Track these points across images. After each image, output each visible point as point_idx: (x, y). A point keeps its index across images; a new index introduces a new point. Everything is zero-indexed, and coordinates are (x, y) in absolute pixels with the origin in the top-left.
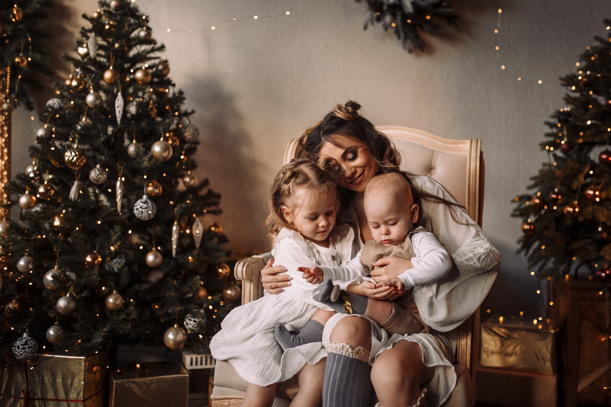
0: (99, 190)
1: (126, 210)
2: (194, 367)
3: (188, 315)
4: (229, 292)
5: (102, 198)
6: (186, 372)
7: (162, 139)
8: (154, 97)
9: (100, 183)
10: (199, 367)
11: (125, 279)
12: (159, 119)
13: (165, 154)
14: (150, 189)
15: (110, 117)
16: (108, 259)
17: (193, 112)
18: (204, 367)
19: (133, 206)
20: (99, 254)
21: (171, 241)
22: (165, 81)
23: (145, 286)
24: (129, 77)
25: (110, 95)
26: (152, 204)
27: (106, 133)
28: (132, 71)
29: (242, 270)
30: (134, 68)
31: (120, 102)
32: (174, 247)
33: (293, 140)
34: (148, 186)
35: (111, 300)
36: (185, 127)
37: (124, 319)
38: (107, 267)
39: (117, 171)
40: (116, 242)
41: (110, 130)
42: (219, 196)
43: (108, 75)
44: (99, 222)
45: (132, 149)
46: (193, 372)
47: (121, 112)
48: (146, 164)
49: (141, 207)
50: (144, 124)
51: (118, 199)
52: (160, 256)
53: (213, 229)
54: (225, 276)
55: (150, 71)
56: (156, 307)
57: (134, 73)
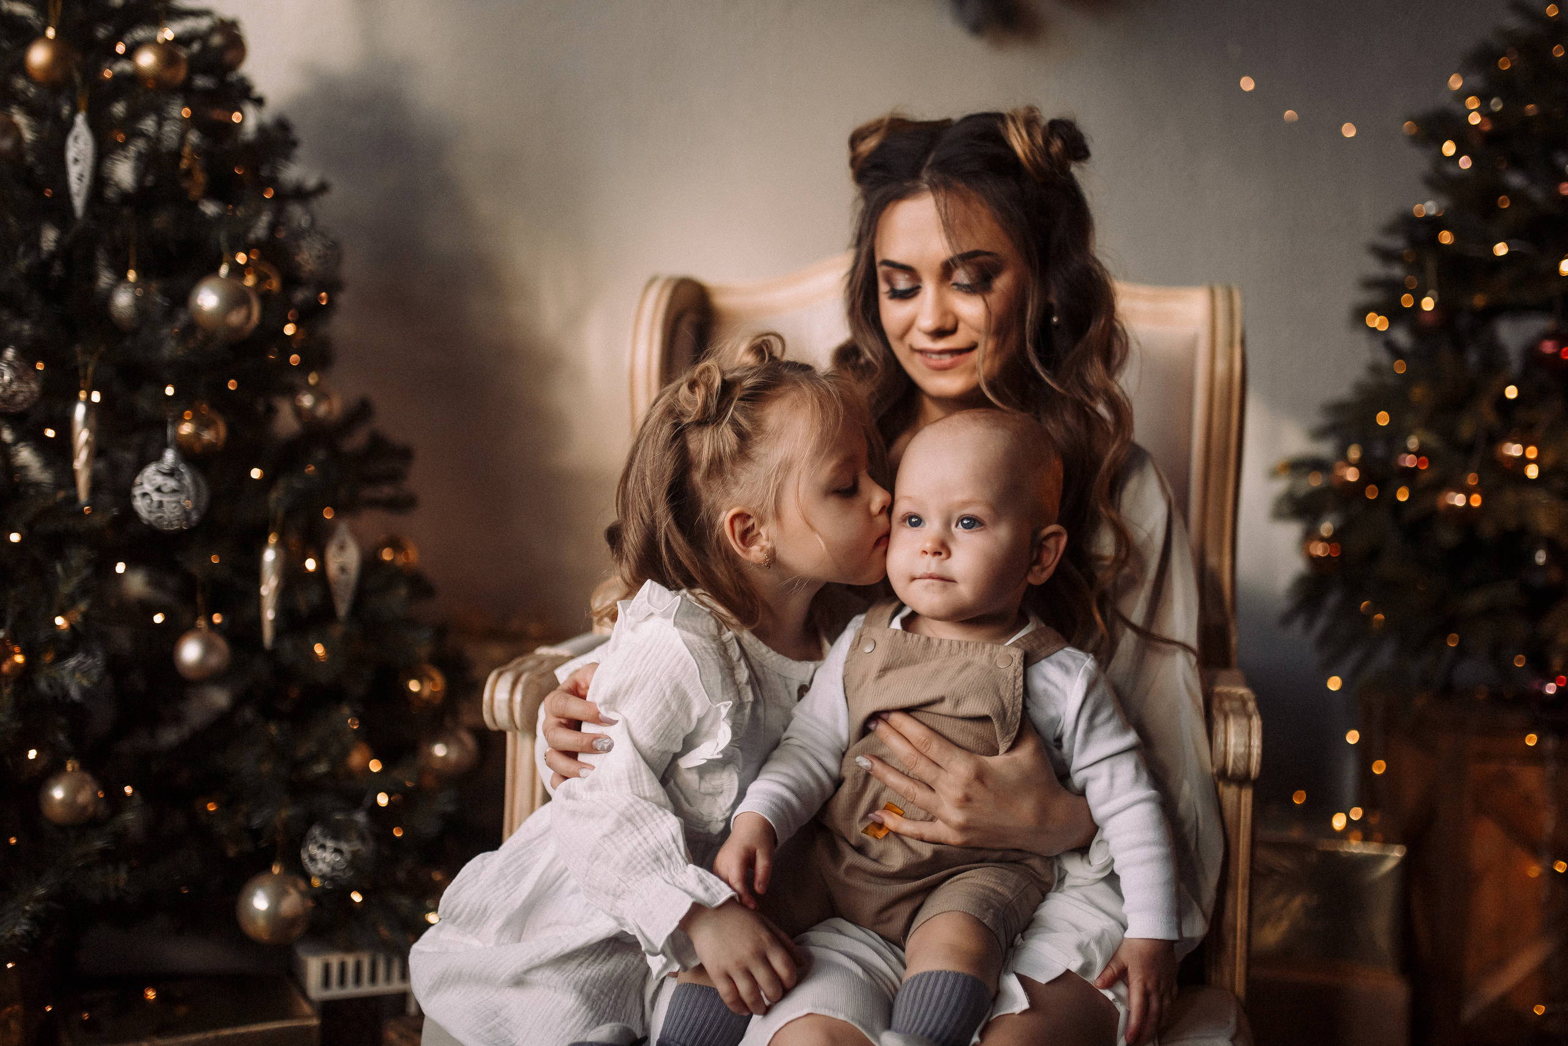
0: (14, 429)
1: (105, 498)
2: (335, 992)
3: (316, 831)
4: (440, 750)
5: (25, 455)
6: (307, 1009)
7: (224, 270)
8: (193, 137)
9: (19, 409)
10: (351, 990)
11: (103, 718)
12: (210, 209)
13: (236, 318)
14: (186, 429)
15: (48, 193)
16: (49, 658)
17: (323, 188)
18: (366, 989)
19: (131, 484)
20: (15, 642)
21: (259, 597)
22: (231, 85)
23: (170, 736)
24: (110, 68)
25: (48, 124)
26: (195, 482)
27: (35, 245)
28: (120, 48)
29: (511, 700)
30: (129, 39)
31: (81, 144)
32: (269, 615)
33: (652, 281)
34: (179, 420)
35: (58, 793)
36: (299, 234)
37: (103, 852)
38: (43, 685)
39: (77, 369)
40: (72, 600)
41: (49, 237)
42: (405, 454)
43: (39, 56)
44: (15, 537)
45: (123, 300)
46: (329, 1009)
47: (87, 180)
48: (170, 349)
49: (159, 490)
50: (162, 220)
51: (81, 460)
52: (221, 643)
53: (387, 555)
54: (428, 702)
55: (183, 53)
56: (212, 807)
57: (130, 54)
